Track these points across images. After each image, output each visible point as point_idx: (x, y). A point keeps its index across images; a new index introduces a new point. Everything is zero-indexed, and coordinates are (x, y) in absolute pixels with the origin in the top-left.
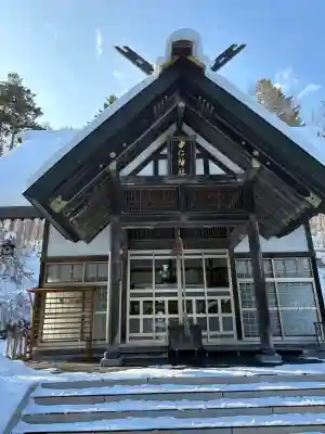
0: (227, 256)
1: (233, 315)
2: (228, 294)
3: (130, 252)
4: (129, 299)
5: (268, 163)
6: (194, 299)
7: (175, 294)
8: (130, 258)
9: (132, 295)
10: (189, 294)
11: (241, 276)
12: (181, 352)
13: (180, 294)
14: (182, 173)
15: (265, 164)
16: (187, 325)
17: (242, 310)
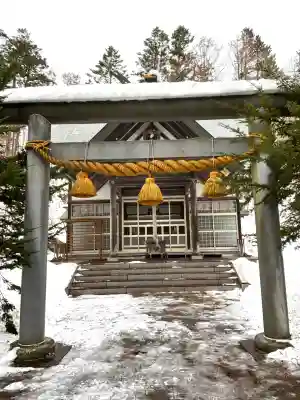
0: (184, 200)
1: (186, 235)
2: (183, 223)
3: (123, 198)
4: (123, 226)
6: (162, 226)
7: (152, 223)
8: (123, 201)
9: (125, 224)
10: (159, 223)
12: (153, 256)
13: (154, 223)
16: (157, 240)
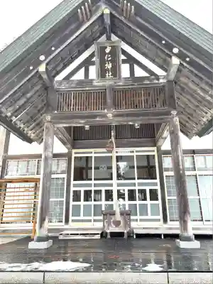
0: (155, 153)
1: (160, 202)
2: (156, 184)
3: (74, 151)
4: (72, 189)
5: (188, 59)
6: (126, 188)
7: (111, 185)
8: (74, 156)
9: (75, 186)
10: (121, 185)
11: (167, 170)
13: (115, 185)
14: (109, 75)
15: (184, 60)
17: (167, 198)
